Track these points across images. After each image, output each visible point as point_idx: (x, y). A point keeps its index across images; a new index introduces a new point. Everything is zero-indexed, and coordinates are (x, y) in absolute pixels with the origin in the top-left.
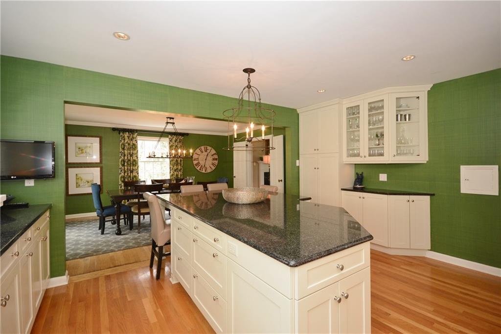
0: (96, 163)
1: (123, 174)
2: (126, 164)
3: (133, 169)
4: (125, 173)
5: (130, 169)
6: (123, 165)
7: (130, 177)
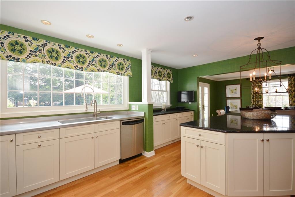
0: (239, 97)
1: (253, 103)
2: (254, 97)
3: (259, 100)
4: (254, 102)
5: (257, 100)
6: (253, 98)
7: (257, 105)
